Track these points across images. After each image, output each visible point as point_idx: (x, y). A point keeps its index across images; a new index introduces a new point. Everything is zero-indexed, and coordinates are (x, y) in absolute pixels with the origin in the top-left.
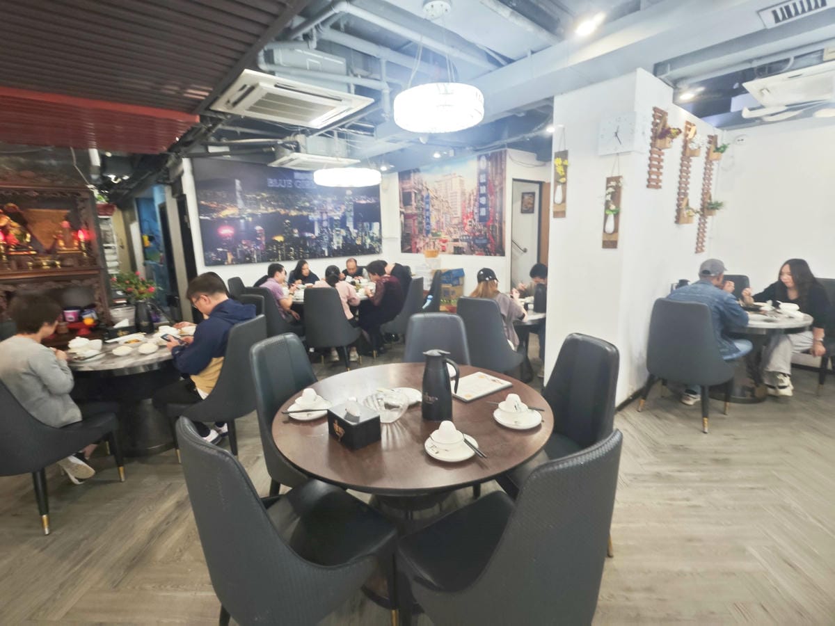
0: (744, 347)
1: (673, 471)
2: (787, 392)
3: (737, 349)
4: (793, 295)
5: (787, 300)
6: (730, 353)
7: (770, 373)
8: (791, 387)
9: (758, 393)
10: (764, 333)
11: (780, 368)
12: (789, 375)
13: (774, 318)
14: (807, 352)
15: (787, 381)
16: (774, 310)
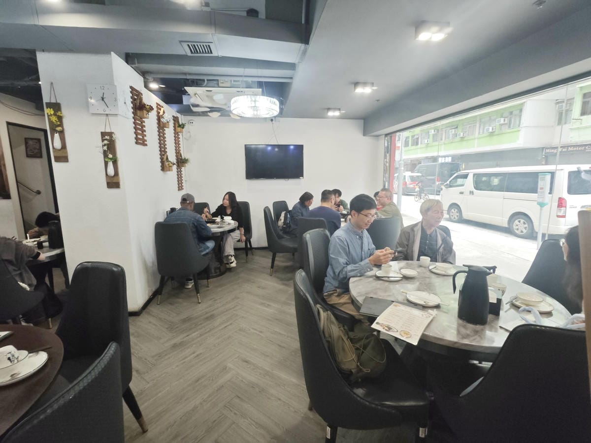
0: (211, 244)
1: (184, 338)
2: (234, 265)
3: (208, 247)
4: (229, 211)
5: (227, 215)
6: (205, 249)
7: (225, 256)
8: (235, 262)
9: (222, 269)
10: (219, 235)
11: (230, 252)
12: (233, 255)
13: (222, 226)
14: (239, 241)
15: (233, 259)
16: (222, 221)
